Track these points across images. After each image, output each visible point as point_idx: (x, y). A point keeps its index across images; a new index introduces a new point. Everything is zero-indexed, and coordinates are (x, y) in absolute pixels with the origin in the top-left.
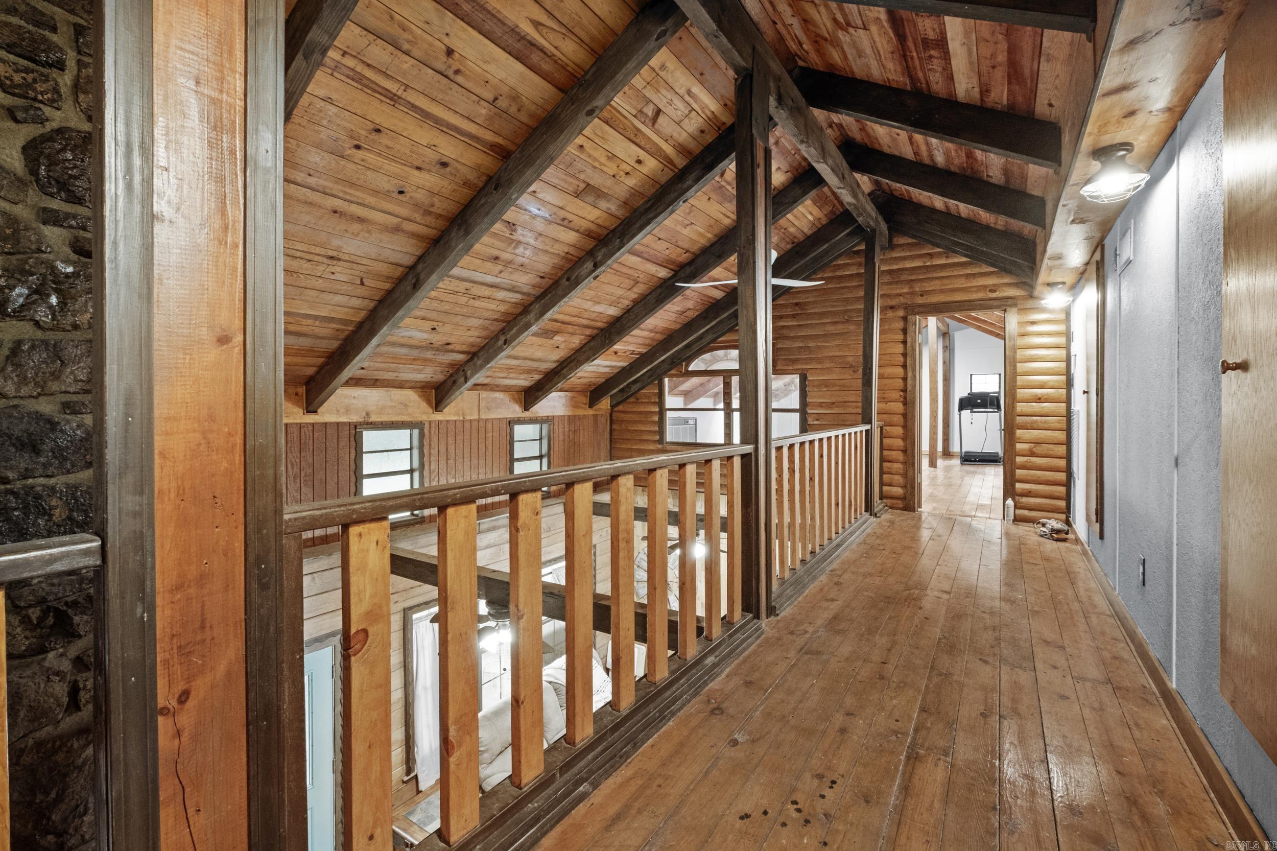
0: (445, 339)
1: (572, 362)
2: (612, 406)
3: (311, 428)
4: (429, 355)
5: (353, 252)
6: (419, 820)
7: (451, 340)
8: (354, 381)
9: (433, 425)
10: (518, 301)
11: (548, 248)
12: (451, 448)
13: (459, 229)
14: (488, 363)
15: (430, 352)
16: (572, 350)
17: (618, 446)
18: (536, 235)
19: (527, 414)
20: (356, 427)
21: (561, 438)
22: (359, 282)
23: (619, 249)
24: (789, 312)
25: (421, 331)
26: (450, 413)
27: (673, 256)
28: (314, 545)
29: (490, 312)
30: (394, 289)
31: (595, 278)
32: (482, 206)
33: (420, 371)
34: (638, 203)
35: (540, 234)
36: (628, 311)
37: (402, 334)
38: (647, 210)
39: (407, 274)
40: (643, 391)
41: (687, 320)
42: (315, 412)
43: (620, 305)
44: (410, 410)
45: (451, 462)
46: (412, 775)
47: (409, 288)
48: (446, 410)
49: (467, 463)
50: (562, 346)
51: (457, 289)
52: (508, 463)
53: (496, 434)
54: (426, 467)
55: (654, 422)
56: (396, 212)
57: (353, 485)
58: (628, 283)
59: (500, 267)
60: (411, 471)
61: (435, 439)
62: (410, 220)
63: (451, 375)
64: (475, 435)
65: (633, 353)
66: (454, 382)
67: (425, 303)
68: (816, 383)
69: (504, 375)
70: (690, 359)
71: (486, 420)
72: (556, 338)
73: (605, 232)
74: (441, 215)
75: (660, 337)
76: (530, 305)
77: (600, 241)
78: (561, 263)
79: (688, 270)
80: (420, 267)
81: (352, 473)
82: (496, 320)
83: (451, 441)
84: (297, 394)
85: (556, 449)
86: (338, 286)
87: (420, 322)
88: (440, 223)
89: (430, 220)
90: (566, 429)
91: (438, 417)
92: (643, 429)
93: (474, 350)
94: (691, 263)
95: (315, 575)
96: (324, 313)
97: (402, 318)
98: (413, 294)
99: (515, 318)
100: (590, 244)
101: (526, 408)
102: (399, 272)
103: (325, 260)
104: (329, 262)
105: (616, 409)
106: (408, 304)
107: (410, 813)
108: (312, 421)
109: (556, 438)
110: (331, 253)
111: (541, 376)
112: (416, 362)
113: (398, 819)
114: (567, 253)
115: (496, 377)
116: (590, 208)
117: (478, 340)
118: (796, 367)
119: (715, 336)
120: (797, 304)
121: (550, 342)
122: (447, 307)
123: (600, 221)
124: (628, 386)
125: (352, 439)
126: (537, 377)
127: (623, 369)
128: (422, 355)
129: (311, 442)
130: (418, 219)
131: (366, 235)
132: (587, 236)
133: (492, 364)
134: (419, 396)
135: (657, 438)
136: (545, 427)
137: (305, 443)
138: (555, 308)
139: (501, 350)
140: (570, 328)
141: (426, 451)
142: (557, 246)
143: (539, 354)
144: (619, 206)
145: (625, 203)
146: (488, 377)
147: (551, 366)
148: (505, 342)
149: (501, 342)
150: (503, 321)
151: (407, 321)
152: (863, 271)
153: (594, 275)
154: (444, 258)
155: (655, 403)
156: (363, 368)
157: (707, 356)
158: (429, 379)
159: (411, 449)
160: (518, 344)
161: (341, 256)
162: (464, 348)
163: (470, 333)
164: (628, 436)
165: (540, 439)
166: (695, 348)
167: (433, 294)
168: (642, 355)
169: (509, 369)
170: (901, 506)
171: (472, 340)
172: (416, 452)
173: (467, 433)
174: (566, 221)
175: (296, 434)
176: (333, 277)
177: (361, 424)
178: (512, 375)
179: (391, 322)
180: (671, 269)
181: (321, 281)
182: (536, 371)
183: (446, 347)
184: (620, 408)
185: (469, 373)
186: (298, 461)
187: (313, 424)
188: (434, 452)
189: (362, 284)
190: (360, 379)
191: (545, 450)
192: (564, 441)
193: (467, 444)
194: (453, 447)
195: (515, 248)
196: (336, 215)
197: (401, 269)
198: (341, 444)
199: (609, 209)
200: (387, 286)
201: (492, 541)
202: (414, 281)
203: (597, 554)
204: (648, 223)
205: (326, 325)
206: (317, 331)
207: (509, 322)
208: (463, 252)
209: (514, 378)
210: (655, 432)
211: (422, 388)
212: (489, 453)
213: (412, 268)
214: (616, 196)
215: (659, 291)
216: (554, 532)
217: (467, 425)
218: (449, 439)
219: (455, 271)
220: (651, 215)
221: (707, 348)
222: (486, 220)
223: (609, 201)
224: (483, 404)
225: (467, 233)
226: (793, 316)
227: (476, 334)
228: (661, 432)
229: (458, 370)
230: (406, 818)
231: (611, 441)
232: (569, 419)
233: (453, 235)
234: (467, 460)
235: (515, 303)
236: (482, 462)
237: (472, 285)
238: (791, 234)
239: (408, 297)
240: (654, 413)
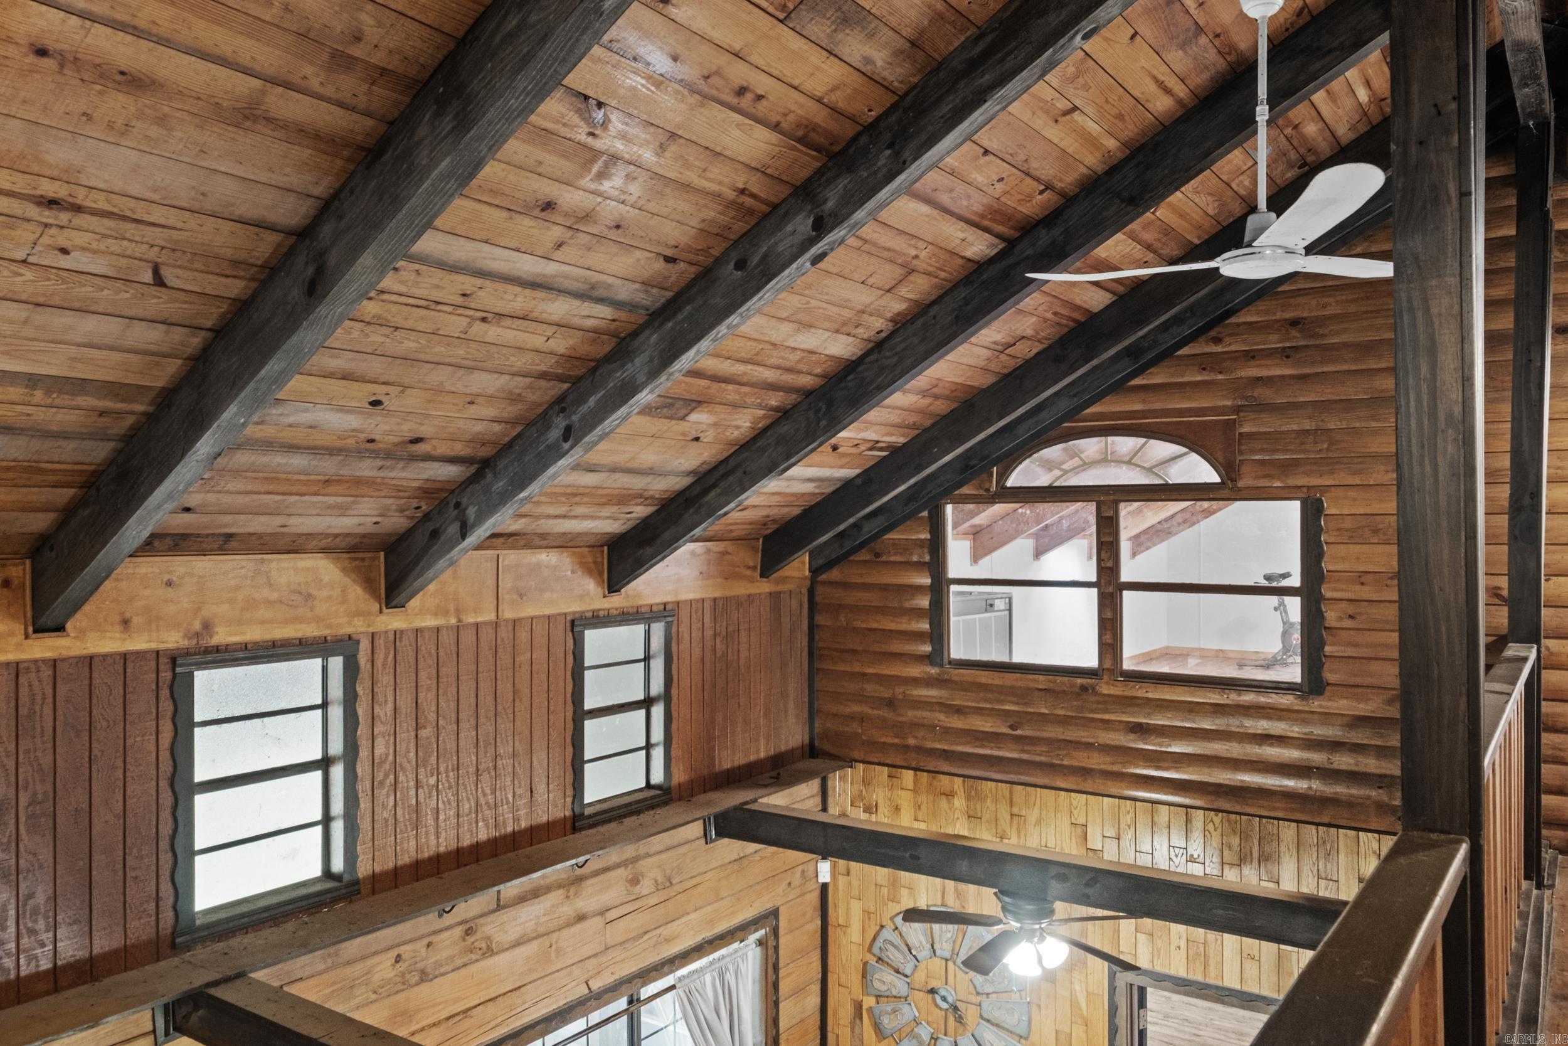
0: (408, 429)
2: (815, 571)
3: (47, 673)
4: (366, 469)
5: (118, 185)
7: (425, 430)
8: (168, 541)
9: (380, 643)
10: (602, 324)
11: (692, 177)
12: (427, 698)
13: (438, 115)
14: (523, 487)
15: (368, 462)
16: (730, 444)
17: (828, 665)
18: (662, 138)
19: (616, 602)
20: (174, 661)
21: (697, 652)
22: (148, 277)
23: (891, 177)
24: (1273, 341)
25: (342, 409)
26: (421, 612)
27: (1010, 202)
28: (56, 989)
29: (530, 356)
30: (254, 296)
31: (816, 260)
32: (511, 36)
33: (343, 511)
34: (950, 41)
35: (673, 136)
36: (878, 345)
37: (291, 419)
38: (973, 66)
39: (291, 252)
40: (891, 536)
41: (1012, 364)
42: (60, 628)
43: (860, 331)
44: (321, 609)
45: (426, 733)
47: (296, 293)
48: (414, 603)
50: (708, 437)
51: (436, 295)
52: (570, 724)
53: (540, 655)
54: (364, 753)
55: (918, 613)
56: (245, 59)
57: (166, 815)
58: (887, 273)
59: (557, 232)
60: (324, 764)
61: (385, 680)
62: (288, 85)
63: (427, 517)
64: (486, 663)
65: (874, 445)
66: (435, 535)
67: (346, 334)
68: (1348, 524)
69: (562, 510)
70: (1007, 462)
71: (515, 622)
72: (694, 417)
73: (850, 130)
74: (383, 71)
75: (942, 407)
76: (635, 334)
77: (832, 156)
78: (724, 219)
79: (1044, 238)
80: (327, 230)
81: (164, 784)
82: (543, 376)
83: (426, 681)
84: (6, 584)
85: (685, 683)
86: (85, 290)
87: (335, 386)
88: (383, 98)
89: (349, 85)
90: (709, 633)
91: (394, 621)
92: (893, 626)
93: (485, 452)
94: (1051, 218)
96: (53, 367)
97: (280, 380)
98: (308, 310)
99: (593, 371)
100: (806, 164)
101: (614, 586)
102: (264, 247)
103: (33, 211)
104: (48, 216)
105: (823, 577)
106: (294, 339)
108: (48, 654)
109: (685, 656)
110: (48, 189)
111: (650, 510)
112: (332, 489)
114: (742, 191)
115: (539, 517)
116: (816, 56)
117: (497, 428)
118: (1292, 481)
120: (1295, 323)
121: (678, 427)
122: (409, 344)
123: (838, 99)
124: (856, 526)
125: (165, 693)
126: (641, 511)
127: (847, 485)
128: (345, 471)
129: (48, 711)
130: (314, 84)
131: (155, 131)
132: (799, 140)
133: (533, 489)
134: (343, 570)
135: (928, 650)
136: (658, 630)
137: (31, 715)
138: (704, 344)
139: (555, 453)
140: (730, 392)
141: (361, 710)
142: (717, 171)
143: (649, 457)
144: (898, 53)
145: (913, 44)
146: (521, 517)
147: (677, 483)
148: (567, 434)
149: (555, 434)
150: (560, 378)
151: (297, 382)
152: (1511, 231)
153: (815, 250)
154: (396, 203)
155: (920, 565)
156: (187, 510)
157: (1053, 452)
158: (369, 528)
159: (324, 705)
160: (602, 438)
161: (81, 197)
162: (460, 449)
163: (474, 411)
164: (852, 644)
165: (647, 659)
166: (1023, 434)
167: (370, 308)
168: (895, 451)
169: (574, 495)
171: (479, 427)
172: (336, 713)
173: (467, 660)
174: (749, 96)
175: (7, 688)
176: (64, 262)
177: (187, 653)
178: (581, 510)
180: (998, 236)
181: (28, 274)
182: (641, 497)
183: (410, 448)
184: (834, 574)
185: (471, 512)
187: (54, 663)
188: (384, 711)
189: (159, 281)
190: (184, 536)
191: (657, 686)
192: (702, 661)
193: (467, 686)
194: (432, 695)
195: (602, 176)
196: (47, 63)
197: (273, 238)
198: (134, 709)
199: (868, 60)
200: (235, 288)
201: (531, 927)
202: (310, 271)
203: (781, 931)
204: (978, 100)
205: (64, 400)
206: (40, 415)
207: (576, 381)
208: (452, 184)
209: (585, 518)
210: (919, 636)
211: (352, 549)
212: (522, 707)
213: (304, 234)
214: (893, 21)
215: (964, 292)
216: (678, 888)
217: (468, 637)
218: (423, 675)
219: (429, 243)
220: (987, 78)
221: (1054, 433)
222: (522, 82)
223: (871, 36)
224: (506, 583)
225: (463, 123)
226: (1286, 354)
227: (490, 412)
228: (938, 635)
229: (443, 505)
231: (811, 654)
232: (714, 609)
233: (422, 131)
234: (466, 726)
235: (595, 331)
237: (479, 282)
238: (1304, 139)
239: (293, 321)
240: (918, 589)
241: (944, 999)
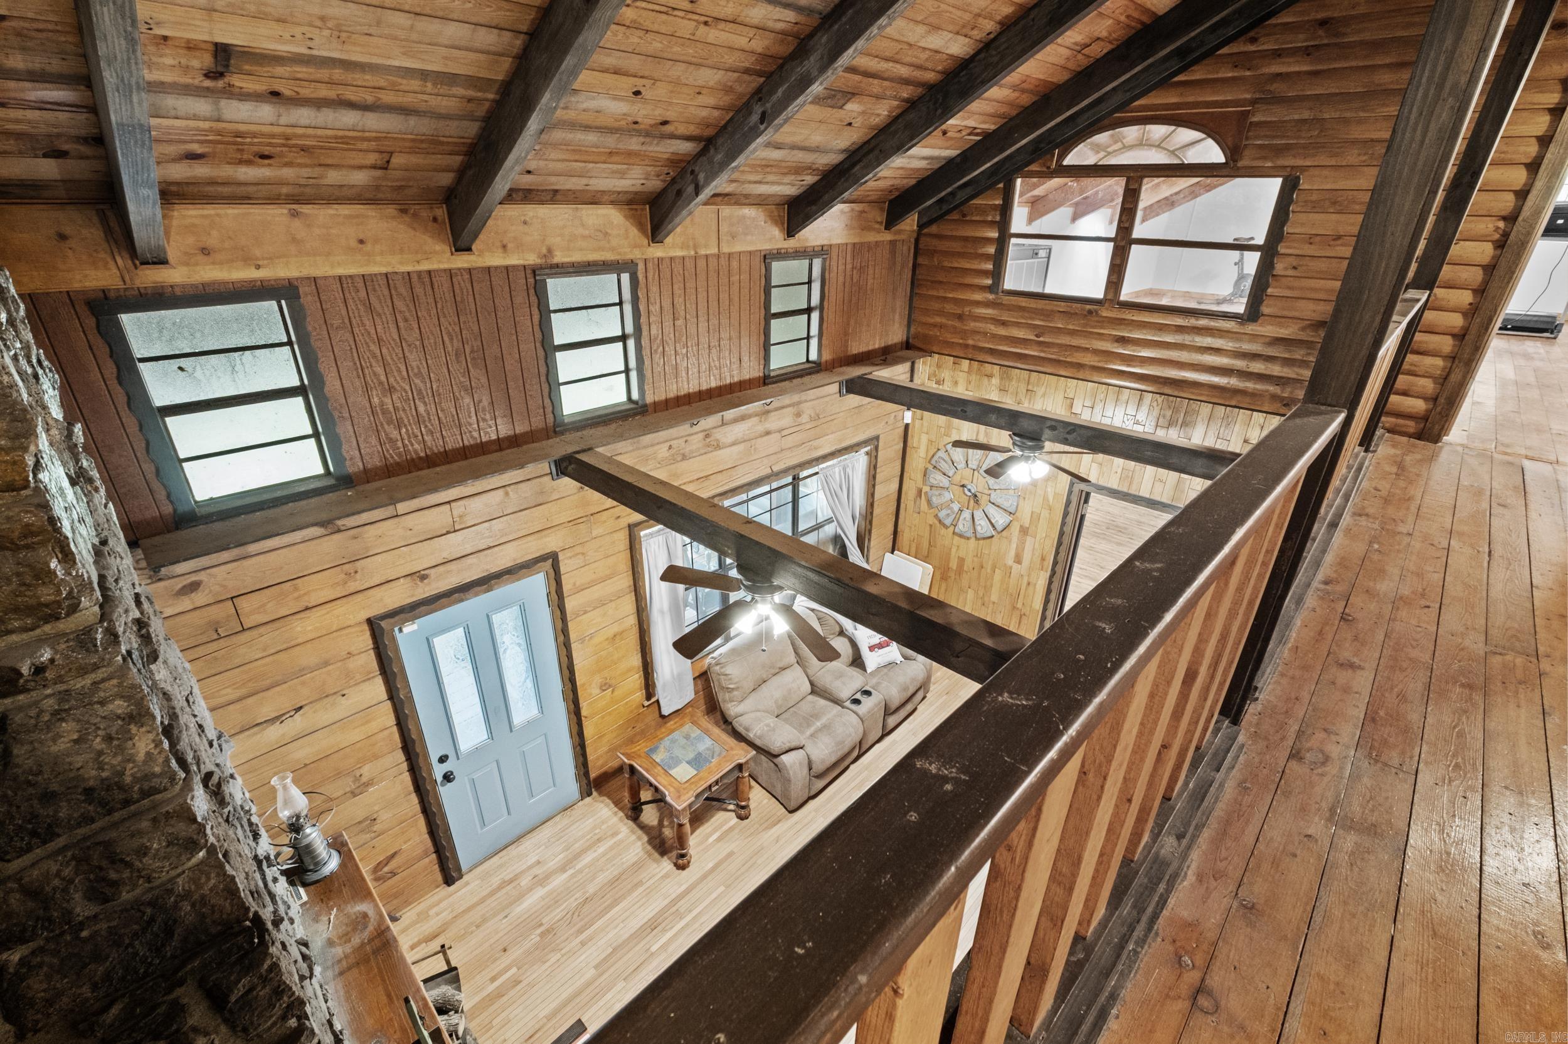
0: (659, 114)
1: (871, 151)
2: (921, 226)
3: (467, 276)
4: (634, 144)
6: (662, 760)
7: (670, 115)
8: (519, 195)
9: (650, 265)
10: (788, 27)
12: (679, 301)
14: (734, 158)
15: (634, 140)
16: (872, 128)
17: (924, 291)
19: (792, 243)
20: (534, 273)
21: (841, 279)
24: (1300, 40)
25: (615, 98)
26: (673, 246)
28: (501, 450)
29: (738, 54)
30: (551, 4)
33: (622, 175)
36: (987, 46)
37: (585, 106)
40: (975, 201)
41: (1085, 63)
42: (469, 249)
43: (975, 32)
44: (614, 242)
45: (679, 322)
46: (653, 700)
47: (578, 1)
48: (669, 240)
49: (703, 325)
50: (858, 122)
51: (672, 1)
52: (763, 323)
53: (745, 277)
54: (645, 333)
55: (986, 257)
57: (542, 362)
60: (623, 338)
61: (654, 289)
63: (673, 181)
64: (713, 281)
65: (973, 131)
66: (679, 193)
67: (613, 36)
68: (1315, 197)
69: (759, 178)
70: (1068, 145)
71: (730, 255)
72: (849, 106)
75: (1026, 100)
76: (811, 36)
81: (538, 345)
82: (747, 71)
83: (678, 291)
84: (435, 220)
85: (833, 299)
86: (445, 2)
87: (610, 79)
90: (849, 266)
91: (656, 252)
92: (968, 266)
93: (709, 132)
95: (508, 489)
96: (434, 64)
97: (574, 73)
99: (781, 67)
101: (791, 233)
105: (925, 231)
106: (580, 39)
107: (654, 750)
108: (466, 265)
109: (834, 280)
111: (816, 178)
112: (615, 159)
113: (640, 756)
115: (743, 183)
117: (716, 113)
118: (1281, 162)
119: (1128, 95)
120: (1323, 23)
121: (837, 114)
122: (656, 45)
124: (952, 194)
125: (532, 292)
126: (810, 179)
127: (951, 163)
128: (621, 146)
129: (471, 299)
133: (740, 160)
134: (625, 217)
135: (989, 282)
136: (817, 264)
137: (463, 301)
138: (860, 43)
139: (755, 133)
140: (875, 86)
141: (642, 307)
143: (817, 138)
146: (733, 181)
147: (833, 159)
148: (763, 118)
149: (755, 118)
150: (759, 74)
151: (585, 76)
155: (993, 223)
156: (529, 172)
157: (1102, 138)
158: (639, 188)
159: (620, 303)
160: (786, 121)
162: (692, 130)
163: (701, 100)
164: (941, 277)
165: (810, 281)
166: (1082, 123)
167: (628, 14)
168: (987, 136)
169: (767, 166)
170: (1412, 430)
171: (704, 113)
172: (628, 308)
173: (702, 277)
175: (447, 285)
177: (541, 268)
178: (771, 178)
179: (556, 79)
182: (810, 169)
183: (661, 129)
184: (933, 229)
185: (701, 177)
186: (457, 329)
187: (470, 271)
188: (655, 309)
190: (530, 191)
191: (815, 300)
192: (844, 284)
193: (702, 296)
194: (681, 300)
198: (517, 302)
201: (740, 435)
203: (880, 448)
205: (444, 90)
206: (435, 102)
207: (769, 76)
209: (773, 183)
210: (985, 273)
211: (629, 202)
212: (734, 309)
216: (823, 420)
217: (701, 264)
218: (676, 287)
221: (1106, 122)
224: (724, 228)
226: (1307, 52)
227: (712, 101)
228: (997, 274)
229: (684, 171)
230: (648, 755)
231: (913, 283)
232: (853, 250)
234: (702, 319)
235: (783, 33)
236: (724, 321)
239: (578, 24)
240: (989, 240)
241: (969, 490)
